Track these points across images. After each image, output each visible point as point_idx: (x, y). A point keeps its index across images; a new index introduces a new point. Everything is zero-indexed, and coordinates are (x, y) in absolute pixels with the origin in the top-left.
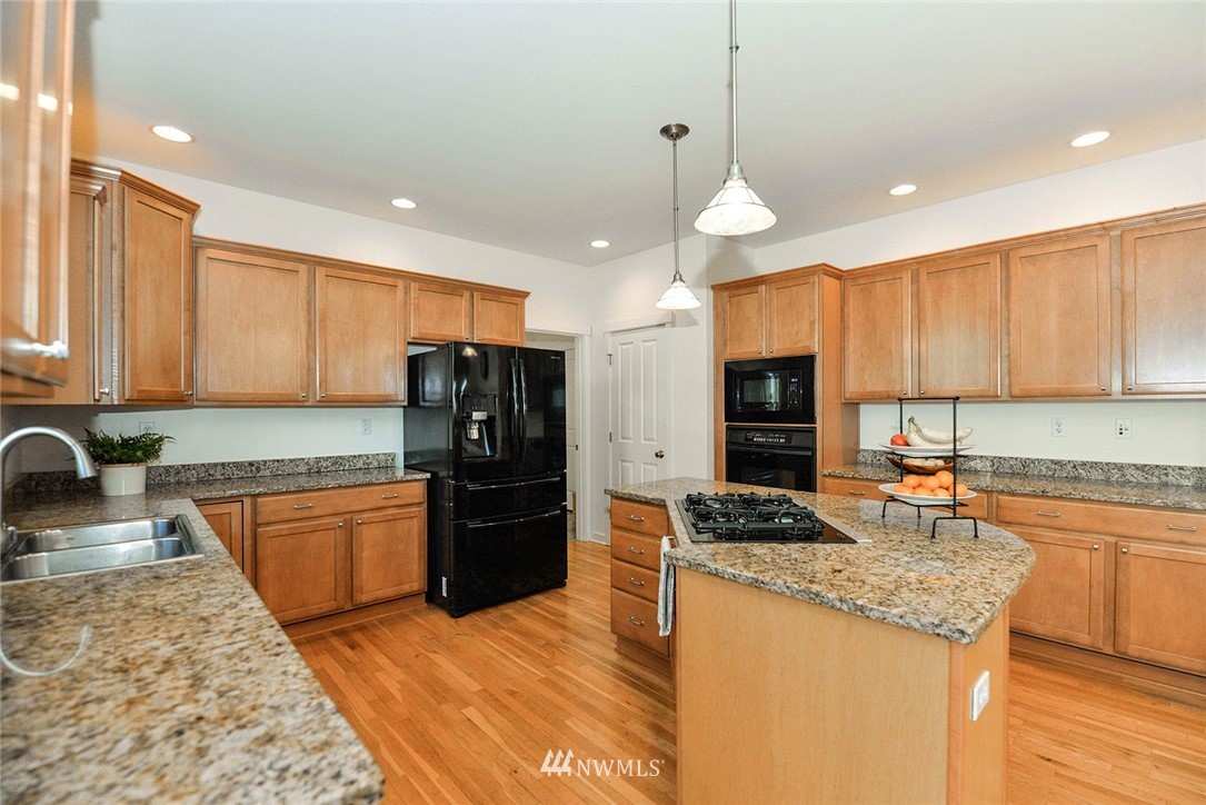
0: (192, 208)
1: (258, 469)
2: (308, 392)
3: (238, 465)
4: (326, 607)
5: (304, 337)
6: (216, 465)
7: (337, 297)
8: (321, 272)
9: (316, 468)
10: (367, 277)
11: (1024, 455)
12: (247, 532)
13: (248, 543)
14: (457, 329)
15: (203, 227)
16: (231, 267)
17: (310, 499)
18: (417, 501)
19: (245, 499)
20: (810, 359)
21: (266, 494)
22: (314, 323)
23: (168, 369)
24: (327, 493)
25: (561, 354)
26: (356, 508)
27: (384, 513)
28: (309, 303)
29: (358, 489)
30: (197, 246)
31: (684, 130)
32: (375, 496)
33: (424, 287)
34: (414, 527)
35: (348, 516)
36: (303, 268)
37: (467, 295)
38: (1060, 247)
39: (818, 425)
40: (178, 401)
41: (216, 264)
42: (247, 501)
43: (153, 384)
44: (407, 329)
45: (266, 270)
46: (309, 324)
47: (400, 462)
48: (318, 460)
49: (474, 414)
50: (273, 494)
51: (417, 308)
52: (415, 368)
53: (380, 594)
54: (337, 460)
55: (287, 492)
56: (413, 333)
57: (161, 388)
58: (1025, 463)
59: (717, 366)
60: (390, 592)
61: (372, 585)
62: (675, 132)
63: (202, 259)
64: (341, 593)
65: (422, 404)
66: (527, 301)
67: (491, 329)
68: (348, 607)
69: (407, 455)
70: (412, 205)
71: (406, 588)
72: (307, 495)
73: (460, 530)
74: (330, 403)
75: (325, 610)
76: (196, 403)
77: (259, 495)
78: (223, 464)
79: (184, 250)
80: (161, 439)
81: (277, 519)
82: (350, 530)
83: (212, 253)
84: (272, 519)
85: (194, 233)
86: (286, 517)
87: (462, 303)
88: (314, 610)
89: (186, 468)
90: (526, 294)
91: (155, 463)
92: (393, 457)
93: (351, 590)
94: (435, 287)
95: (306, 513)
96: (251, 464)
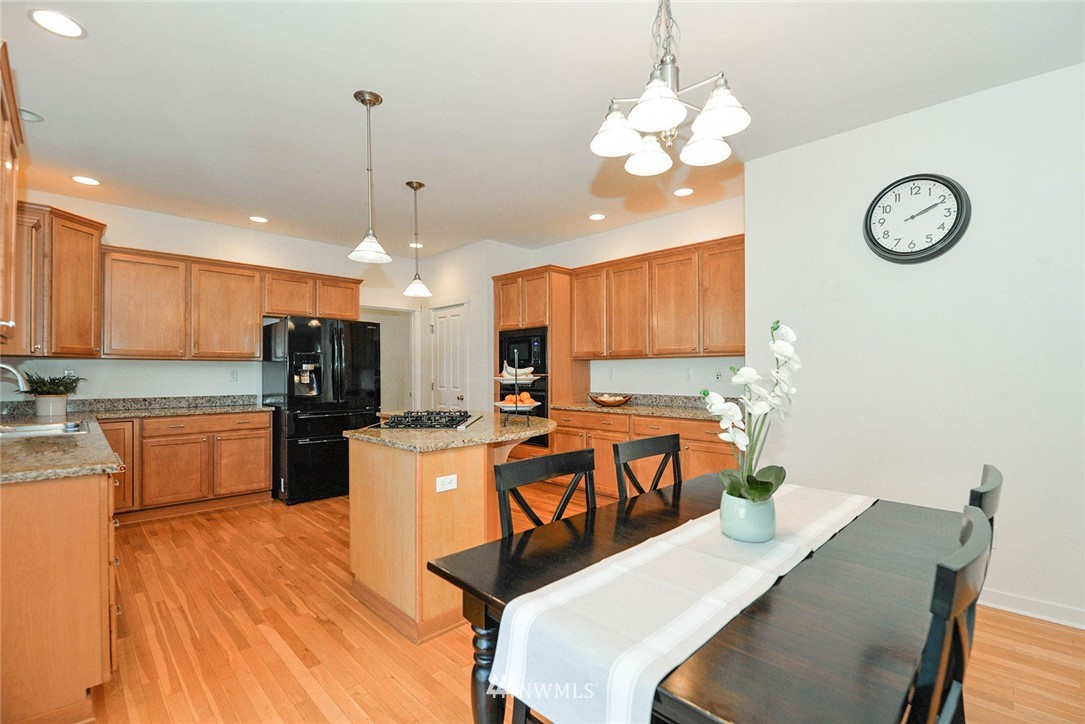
0: (100, 227)
1: (150, 404)
2: (185, 350)
3: (134, 400)
4: (194, 496)
5: (182, 312)
6: (119, 400)
7: (209, 285)
8: (195, 268)
9: (194, 403)
10: (233, 271)
11: (671, 394)
12: (136, 443)
13: (137, 449)
14: (302, 306)
15: (111, 238)
16: (130, 265)
17: (182, 422)
18: (264, 426)
19: (134, 420)
20: (544, 329)
21: (149, 417)
22: (189, 302)
23: (82, 334)
24: (194, 418)
25: (377, 325)
26: (217, 429)
27: (238, 433)
28: (186, 289)
29: (219, 416)
30: (104, 251)
31: (421, 185)
32: (233, 421)
33: (276, 276)
34: (262, 445)
35: (210, 435)
36: (182, 265)
37: (311, 282)
38: (675, 259)
39: (549, 375)
40: (91, 355)
41: (117, 263)
42: (137, 422)
43: (71, 343)
44: (261, 306)
45: (155, 267)
46: (186, 303)
47: (259, 401)
48: (195, 398)
49: (304, 366)
50: (155, 417)
51: (271, 292)
52: (268, 333)
53: (236, 489)
54: (211, 399)
55: (164, 416)
56: (267, 309)
57: (77, 346)
58: (672, 398)
59: (495, 333)
60: (243, 488)
61: (228, 483)
62: (415, 186)
63: (108, 260)
64: (204, 488)
65: (274, 359)
66: (361, 286)
67: (330, 307)
68: (211, 497)
69: (265, 397)
70: (266, 221)
71: (255, 486)
72: (180, 419)
73: (293, 445)
74: (201, 357)
75: (193, 497)
76: (103, 356)
77: (144, 417)
78: (124, 400)
79: (95, 254)
80: (78, 380)
81: (158, 434)
82: (212, 445)
83: (115, 255)
84: (154, 434)
85: (103, 243)
86: (165, 433)
87: (307, 288)
88: (184, 497)
89: (98, 401)
90: (359, 282)
91: (72, 397)
92: (255, 397)
93: (212, 485)
94: (284, 277)
95: (179, 431)
96: (145, 400)
